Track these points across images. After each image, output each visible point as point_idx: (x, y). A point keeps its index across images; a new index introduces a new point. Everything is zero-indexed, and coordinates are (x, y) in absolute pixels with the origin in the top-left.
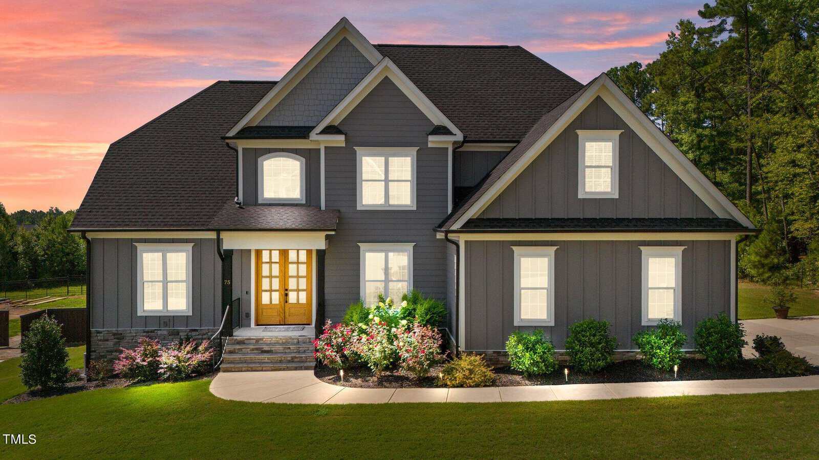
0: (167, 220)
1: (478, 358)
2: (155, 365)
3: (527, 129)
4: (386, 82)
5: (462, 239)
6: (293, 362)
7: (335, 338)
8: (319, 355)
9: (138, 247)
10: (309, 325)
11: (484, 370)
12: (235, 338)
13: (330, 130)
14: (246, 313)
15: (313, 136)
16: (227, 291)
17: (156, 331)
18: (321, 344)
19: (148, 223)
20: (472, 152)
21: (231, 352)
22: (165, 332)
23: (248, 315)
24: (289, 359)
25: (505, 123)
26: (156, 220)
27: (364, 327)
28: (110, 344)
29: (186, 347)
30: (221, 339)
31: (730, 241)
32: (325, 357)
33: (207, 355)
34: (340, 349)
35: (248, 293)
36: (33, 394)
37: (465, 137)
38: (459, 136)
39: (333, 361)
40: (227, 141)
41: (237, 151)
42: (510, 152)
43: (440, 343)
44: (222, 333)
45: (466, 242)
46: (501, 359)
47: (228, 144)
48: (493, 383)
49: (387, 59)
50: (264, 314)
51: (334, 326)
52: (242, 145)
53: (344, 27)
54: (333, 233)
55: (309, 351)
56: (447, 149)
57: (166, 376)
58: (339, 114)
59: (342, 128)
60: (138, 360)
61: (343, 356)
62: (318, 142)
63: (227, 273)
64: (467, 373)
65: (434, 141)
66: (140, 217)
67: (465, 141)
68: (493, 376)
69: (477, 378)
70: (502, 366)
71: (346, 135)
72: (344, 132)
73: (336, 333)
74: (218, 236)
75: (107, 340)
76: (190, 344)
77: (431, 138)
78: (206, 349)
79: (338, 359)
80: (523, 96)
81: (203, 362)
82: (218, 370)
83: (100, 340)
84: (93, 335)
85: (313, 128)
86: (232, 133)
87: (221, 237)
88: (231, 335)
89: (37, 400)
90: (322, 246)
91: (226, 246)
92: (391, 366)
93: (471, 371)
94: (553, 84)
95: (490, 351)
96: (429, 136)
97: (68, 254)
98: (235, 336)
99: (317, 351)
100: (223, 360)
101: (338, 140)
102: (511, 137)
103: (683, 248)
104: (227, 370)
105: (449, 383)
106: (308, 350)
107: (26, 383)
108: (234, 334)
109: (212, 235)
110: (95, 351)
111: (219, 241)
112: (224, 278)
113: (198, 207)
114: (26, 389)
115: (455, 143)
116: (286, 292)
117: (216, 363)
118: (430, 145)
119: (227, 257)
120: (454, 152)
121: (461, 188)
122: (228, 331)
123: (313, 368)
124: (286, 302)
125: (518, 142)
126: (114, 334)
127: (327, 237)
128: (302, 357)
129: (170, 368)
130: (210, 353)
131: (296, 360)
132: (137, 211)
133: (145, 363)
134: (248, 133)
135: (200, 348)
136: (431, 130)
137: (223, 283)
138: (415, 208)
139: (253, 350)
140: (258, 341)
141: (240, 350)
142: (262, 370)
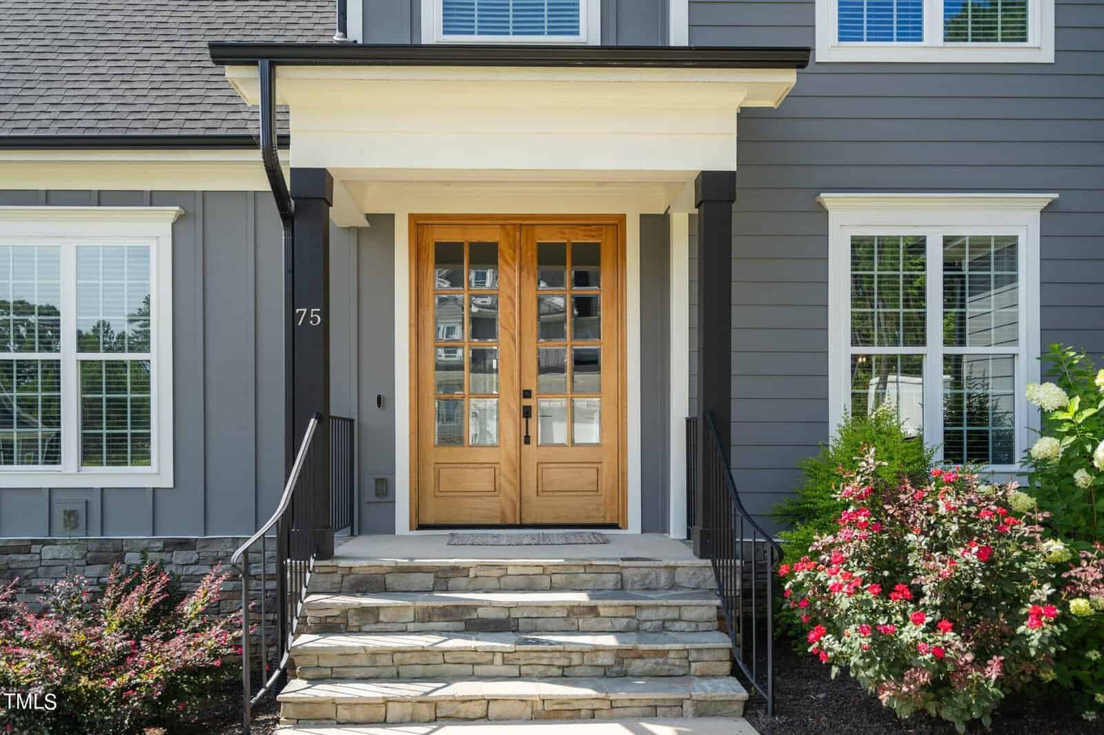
6: (624, 675)
10: (614, 526)
12: (342, 563)
14: (377, 480)
16: (308, 352)
17: (35, 548)
21: (327, 627)
22: (72, 552)
23: (385, 488)
29: (117, 600)
30: (282, 569)
35: (383, 402)
50: (446, 484)
55: (677, 626)
63: (310, 273)
76: (140, 589)
81: (195, 671)
87: (279, 101)
88: (325, 552)
98: (343, 558)
100: (291, 664)
104: (312, 717)
106: (679, 620)
108: (339, 550)
112: (293, 301)
116: (527, 402)
117: (257, 683)
119: (304, 204)
123: (739, 708)
124: (527, 440)
128: (665, 653)
130: (230, 627)
131: (637, 665)
135: (190, 608)
137: (292, 317)
138: (1047, 55)
139: (425, 620)
140: (444, 578)
141: (368, 620)
142: (485, 718)
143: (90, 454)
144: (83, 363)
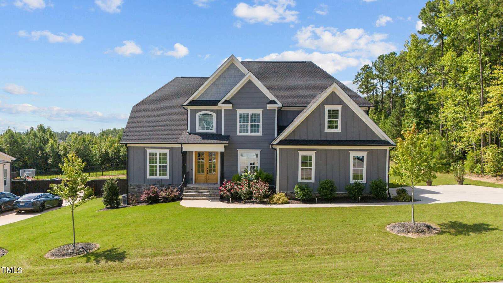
0: (159, 139)
1: (283, 194)
2: (157, 196)
3: (311, 101)
4: (250, 82)
5: (278, 148)
7: (228, 186)
8: (222, 193)
9: (147, 150)
10: (217, 183)
11: (285, 198)
13: (226, 102)
15: (219, 104)
16: (184, 168)
17: (154, 185)
18: (222, 189)
19: (141, 140)
20: (286, 111)
21: (186, 192)
22: (158, 185)
23: (192, 179)
24: (210, 195)
25: (301, 98)
26: (154, 139)
27: (239, 183)
28: (136, 190)
29: (169, 190)
30: (182, 187)
31: (386, 150)
32: (224, 193)
33: (177, 193)
34: (230, 191)
35: (192, 170)
36: (108, 208)
37: (282, 105)
38: (280, 105)
39: (227, 195)
40: (184, 106)
41: (188, 110)
42: (302, 111)
43: (268, 187)
44: (182, 185)
45: (280, 149)
46: (293, 195)
47: (184, 108)
48: (288, 203)
49: (250, 72)
50: (198, 179)
51: (227, 182)
52: (190, 108)
53: (232, 59)
54: (227, 145)
56: (275, 110)
57: (162, 201)
58: (230, 95)
59: (231, 101)
60: (151, 194)
61: (231, 193)
62: (221, 107)
63: (184, 160)
64: (278, 199)
65: (270, 107)
66: (148, 138)
67: (283, 106)
68: (289, 201)
69: (282, 201)
70: (293, 198)
71: (233, 104)
72: (232, 103)
73: (228, 185)
74: (182, 146)
75: (134, 188)
77: (268, 106)
78: (177, 191)
79: (229, 194)
80: (310, 86)
81: (176, 195)
82: (182, 199)
83: (132, 188)
84: (129, 186)
85: (219, 101)
86: (186, 103)
89: (110, 210)
90: (223, 150)
91: (184, 150)
92: (250, 198)
93: (280, 198)
94: (324, 80)
95: (289, 192)
96: (268, 105)
97: (86, 156)
99: (221, 191)
100: (183, 195)
101: (230, 106)
102: (303, 104)
103: (367, 152)
104: (185, 199)
105: (271, 202)
106: (217, 192)
107: (105, 204)
108: (188, 186)
109: (179, 146)
110: (130, 193)
111: (182, 148)
112: (183, 163)
113: (171, 134)
114: (105, 207)
115: (278, 107)
116: (207, 170)
117: (181, 196)
118: (268, 108)
119: (184, 154)
120: (278, 111)
121: (280, 126)
122: (185, 185)
123: (219, 198)
124: (207, 174)
125: (306, 107)
126: (138, 186)
127: (225, 147)
128: (215, 195)
129: (164, 197)
131: (212, 196)
132: (146, 135)
133: (154, 196)
134: (192, 103)
135: (174, 190)
136: (268, 102)
137: (183, 165)
138: (261, 135)
139: (195, 192)
140: (197, 188)
141: (190, 192)
142: (199, 199)
143: (160, 175)
144: (159, 165)
